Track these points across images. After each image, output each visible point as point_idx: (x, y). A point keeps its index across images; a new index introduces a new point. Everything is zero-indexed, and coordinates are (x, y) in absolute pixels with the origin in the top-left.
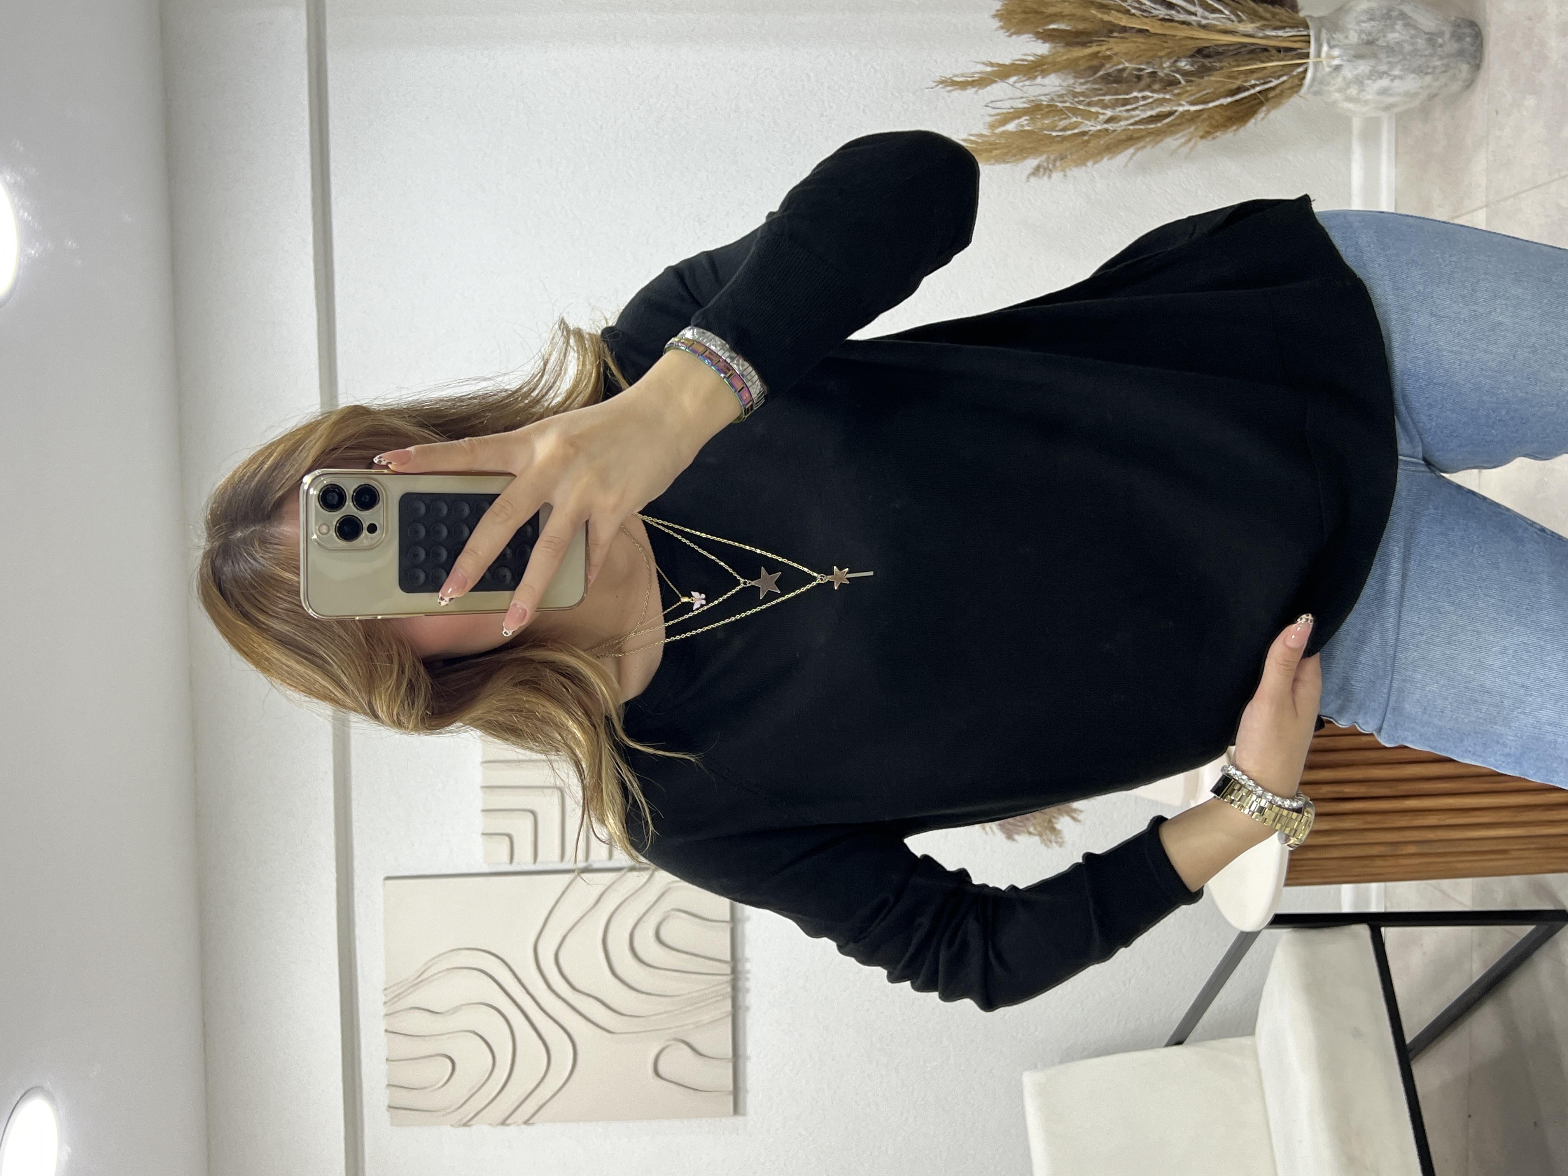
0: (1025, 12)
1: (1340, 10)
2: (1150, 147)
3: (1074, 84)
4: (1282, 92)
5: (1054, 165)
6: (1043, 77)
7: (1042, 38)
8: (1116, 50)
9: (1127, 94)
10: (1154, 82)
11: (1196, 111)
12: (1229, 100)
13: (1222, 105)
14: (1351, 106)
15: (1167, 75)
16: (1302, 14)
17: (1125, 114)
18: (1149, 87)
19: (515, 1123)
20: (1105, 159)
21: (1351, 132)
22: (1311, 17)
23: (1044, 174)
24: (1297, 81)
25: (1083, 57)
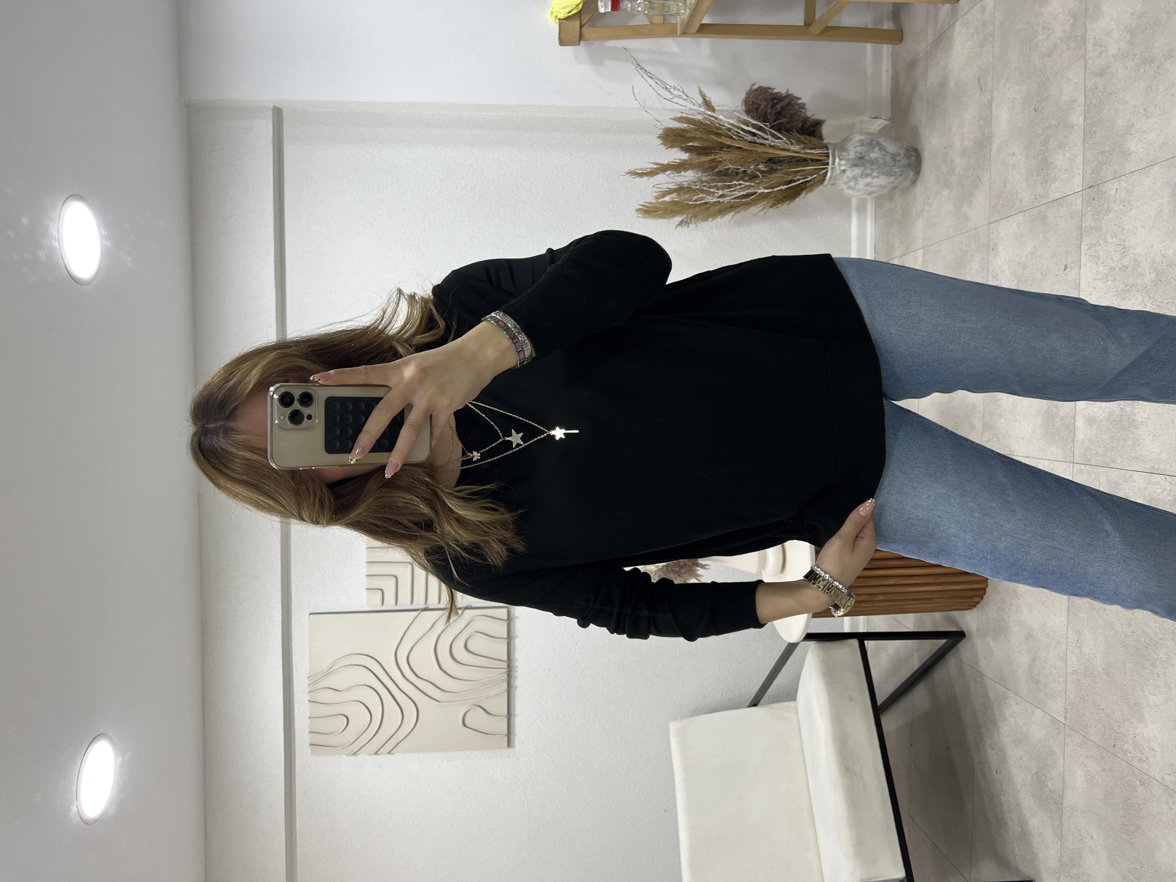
0: (675, 136)
1: (845, 139)
2: (742, 211)
3: (702, 176)
4: (814, 183)
5: (691, 220)
6: (684, 172)
7: (684, 150)
8: (725, 157)
9: (730, 182)
10: (745, 176)
11: (768, 193)
12: (786, 187)
13: (781, 190)
14: (850, 192)
15: (752, 172)
16: (825, 142)
17: (729, 193)
18: (742, 179)
19: (382, 753)
20: (718, 218)
21: (851, 206)
22: (829, 143)
23: (685, 225)
24: (822, 178)
25: (706, 161)
